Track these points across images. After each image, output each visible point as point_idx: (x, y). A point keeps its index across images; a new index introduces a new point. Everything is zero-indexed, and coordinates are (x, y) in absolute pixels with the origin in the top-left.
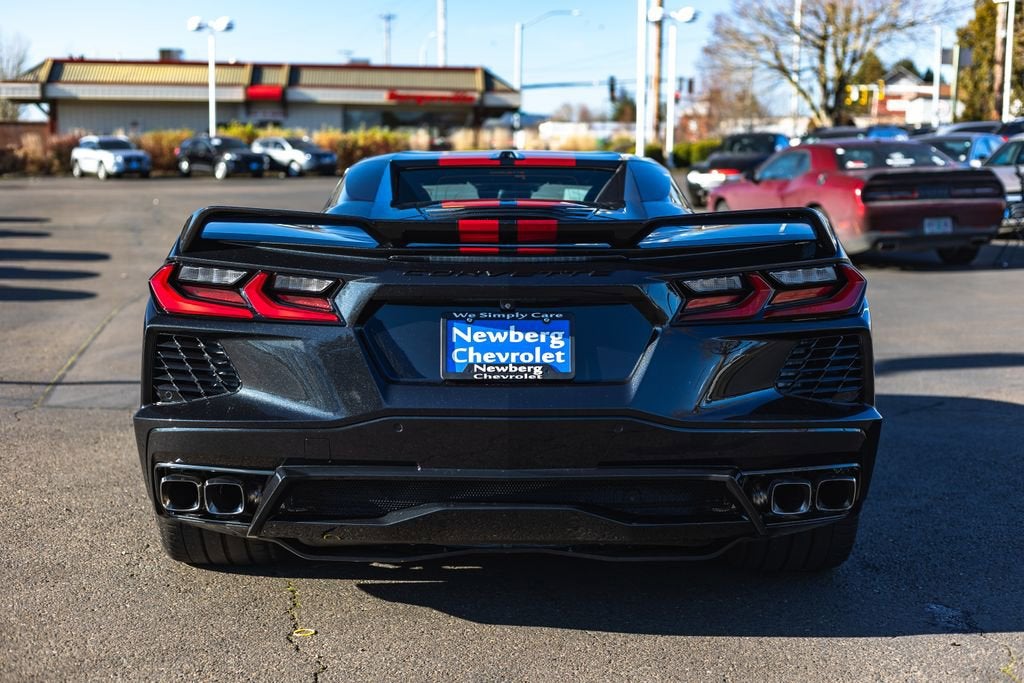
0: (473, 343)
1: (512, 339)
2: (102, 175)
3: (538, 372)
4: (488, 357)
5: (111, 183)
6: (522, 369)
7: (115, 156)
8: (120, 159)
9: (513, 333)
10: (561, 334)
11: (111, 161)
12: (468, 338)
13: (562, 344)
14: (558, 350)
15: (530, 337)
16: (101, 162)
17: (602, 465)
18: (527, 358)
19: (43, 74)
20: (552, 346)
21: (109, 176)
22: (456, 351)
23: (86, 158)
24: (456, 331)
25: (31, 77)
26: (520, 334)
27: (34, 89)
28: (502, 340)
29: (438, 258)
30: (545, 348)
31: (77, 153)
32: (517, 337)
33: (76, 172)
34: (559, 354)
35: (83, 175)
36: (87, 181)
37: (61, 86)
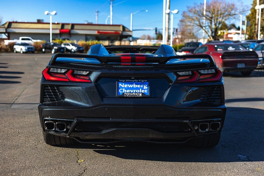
0: (124, 88)
2: (22, 52)
3: (141, 95)
4: (128, 91)
5: (24, 54)
6: (136, 94)
7: (25, 47)
8: (26, 48)
9: (134, 85)
11: (24, 49)
12: (123, 86)
13: (147, 88)
14: (146, 89)
15: (139, 86)
16: (21, 49)
17: (157, 118)
19: (6, 26)
21: (23, 53)
23: (18, 48)
25: (3, 27)
27: (4, 30)
29: (116, 66)
30: (142, 89)
31: (15, 47)
32: (135, 86)
33: (15, 52)
34: (146, 90)
35: (17, 52)
36: (17, 54)
37: (11, 29)
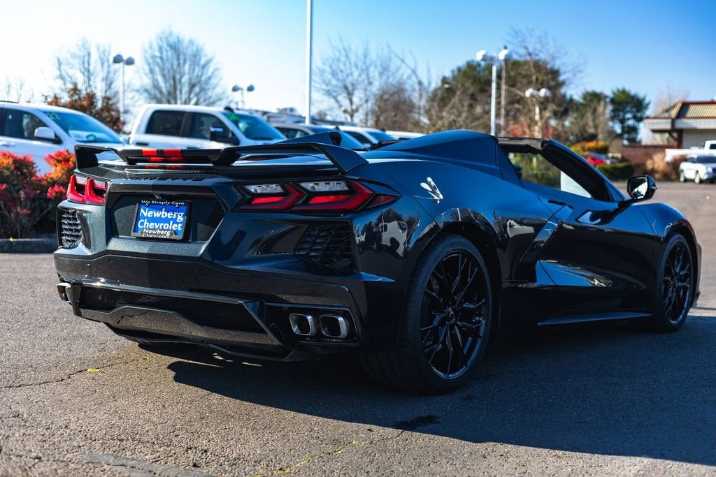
0: (147, 217)
1: (162, 216)
2: (697, 180)
3: (169, 234)
4: (151, 225)
5: (702, 186)
6: (162, 232)
7: (707, 168)
8: (710, 170)
9: (163, 212)
10: (182, 214)
11: (704, 171)
12: (145, 215)
13: (182, 219)
14: (179, 223)
15: (169, 215)
16: (697, 172)
17: (191, 290)
18: (166, 226)
19: (674, 113)
20: (178, 221)
21: (701, 181)
22: (141, 221)
23: (689, 169)
24: (142, 211)
25: (666, 115)
26: (166, 213)
27: (667, 123)
28: (158, 216)
30: (175, 221)
31: (684, 166)
32: (164, 215)
33: (682, 179)
34: (180, 225)
35: (686, 180)
36: (688, 184)
37: (685, 121)
